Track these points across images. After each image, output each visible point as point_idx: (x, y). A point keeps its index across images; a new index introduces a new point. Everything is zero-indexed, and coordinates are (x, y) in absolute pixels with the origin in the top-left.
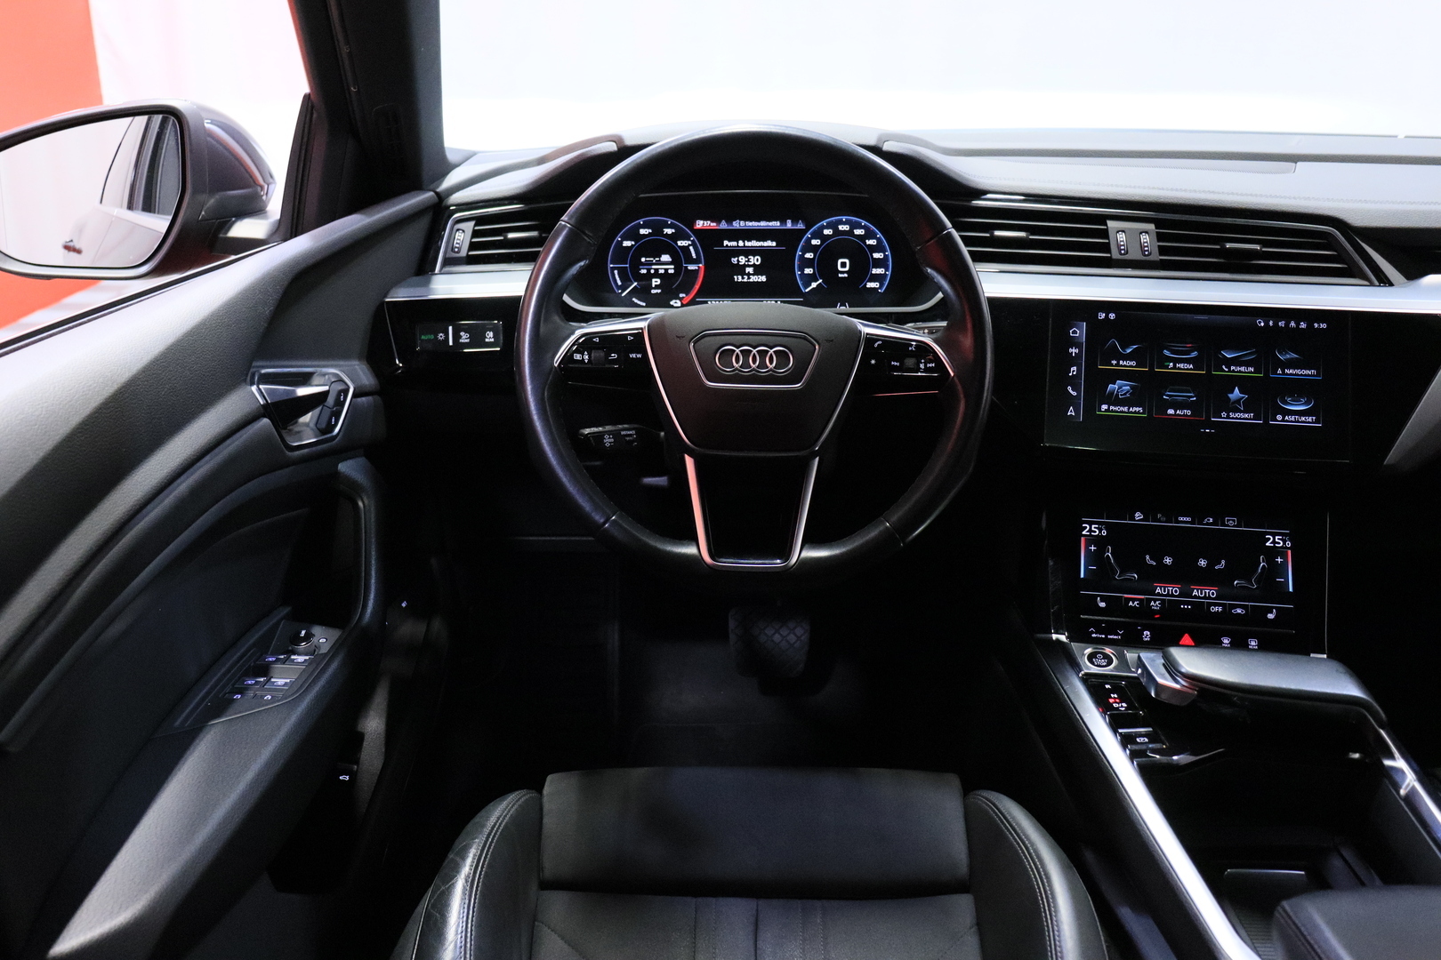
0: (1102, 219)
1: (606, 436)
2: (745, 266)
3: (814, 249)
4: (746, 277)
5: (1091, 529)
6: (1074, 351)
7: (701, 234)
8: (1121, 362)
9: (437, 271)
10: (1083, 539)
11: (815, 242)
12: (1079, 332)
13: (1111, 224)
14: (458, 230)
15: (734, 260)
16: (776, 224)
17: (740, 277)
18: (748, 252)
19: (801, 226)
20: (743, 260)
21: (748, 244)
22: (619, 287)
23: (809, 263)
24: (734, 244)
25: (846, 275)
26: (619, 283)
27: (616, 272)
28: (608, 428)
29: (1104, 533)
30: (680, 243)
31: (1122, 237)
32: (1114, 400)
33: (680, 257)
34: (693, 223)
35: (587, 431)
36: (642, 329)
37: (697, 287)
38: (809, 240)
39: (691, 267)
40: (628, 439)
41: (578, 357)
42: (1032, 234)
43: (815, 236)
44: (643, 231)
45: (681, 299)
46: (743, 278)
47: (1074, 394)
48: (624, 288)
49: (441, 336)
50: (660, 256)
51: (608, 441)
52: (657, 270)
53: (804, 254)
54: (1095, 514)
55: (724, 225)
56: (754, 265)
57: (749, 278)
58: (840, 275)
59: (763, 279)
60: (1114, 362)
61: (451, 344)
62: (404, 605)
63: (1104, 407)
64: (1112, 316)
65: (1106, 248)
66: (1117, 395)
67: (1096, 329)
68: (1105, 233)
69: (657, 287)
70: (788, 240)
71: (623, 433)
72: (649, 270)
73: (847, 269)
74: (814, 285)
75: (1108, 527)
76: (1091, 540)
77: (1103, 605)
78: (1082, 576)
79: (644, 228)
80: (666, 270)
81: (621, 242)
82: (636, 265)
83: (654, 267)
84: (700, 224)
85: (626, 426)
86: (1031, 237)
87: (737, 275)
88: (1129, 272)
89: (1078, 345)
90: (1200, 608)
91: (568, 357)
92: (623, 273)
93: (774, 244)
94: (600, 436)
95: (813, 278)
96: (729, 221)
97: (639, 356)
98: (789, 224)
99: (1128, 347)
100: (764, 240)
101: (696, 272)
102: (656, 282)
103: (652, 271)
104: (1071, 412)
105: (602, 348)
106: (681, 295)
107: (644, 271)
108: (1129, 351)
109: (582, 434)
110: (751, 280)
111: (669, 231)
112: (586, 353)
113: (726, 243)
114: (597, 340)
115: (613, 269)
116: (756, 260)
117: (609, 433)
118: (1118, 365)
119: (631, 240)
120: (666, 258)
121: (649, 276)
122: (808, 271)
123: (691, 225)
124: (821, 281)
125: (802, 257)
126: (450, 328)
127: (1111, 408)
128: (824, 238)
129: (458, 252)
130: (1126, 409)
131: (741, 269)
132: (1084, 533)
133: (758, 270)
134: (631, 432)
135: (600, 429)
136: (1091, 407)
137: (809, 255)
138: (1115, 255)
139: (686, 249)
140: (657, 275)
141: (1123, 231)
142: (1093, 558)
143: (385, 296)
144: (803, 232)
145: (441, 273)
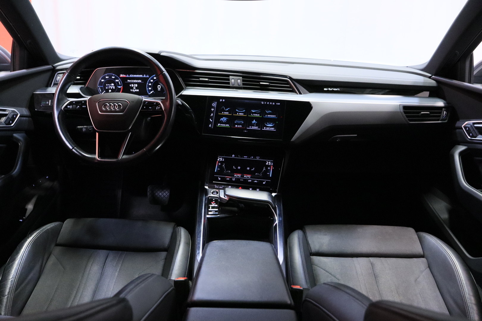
0: (228, 76)
1: (84, 129)
2: (133, 87)
3: (151, 83)
5: (220, 159)
6: (213, 109)
7: (122, 78)
8: (225, 113)
9: (52, 86)
10: (217, 161)
11: (152, 81)
12: (214, 104)
13: (231, 77)
14: (58, 76)
15: (130, 85)
16: (141, 76)
18: (134, 83)
19: (148, 76)
20: (132, 85)
21: (134, 81)
22: (100, 92)
23: (150, 86)
24: (130, 81)
25: (160, 90)
26: (101, 91)
27: (100, 88)
29: (223, 160)
30: (117, 81)
31: (233, 81)
32: (222, 123)
33: (116, 84)
34: (120, 75)
36: (87, 100)
37: (121, 91)
38: (150, 80)
39: (119, 87)
40: (90, 130)
41: (69, 107)
42: (210, 79)
43: (151, 79)
44: (107, 77)
46: (133, 90)
47: (211, 121)
49: (47, 103)
50: (111, 84)
51: (84, 130)
52: (110, 88)
53: (149, 84)
54: (221, 155)
55: (128, 76)
56: (136, 87)
58: (158, 90)
59: (138, 90)
60: (223, 113)
62: (47, 177)
63: (219, 124)
64: (224, 100)
65: (229, 83)
66: (223, 121)
67: (220, 104)
68: (229, 80)
70: (145, 80)
71: (88, 128)
72: (108, 88)
73: (160, 88)
74: (151, 92)
75: (225, 158)
76: (220, 162)
77: (220, 179)
78: (216, 171)
79: (107, 76)
80: (113, 88)
81: (101, 80)
82: (105, 86)
83: (110, 87)
84: (121, 76)
85: (90, 126)
86: (210, 80)
88: (235, 90)
89: (214, 108)
90: (246, 181)
91: (66, 107)
92: (101, 88)
93: (141, 81)
94: (82, 129)
95: (151, 90)
96: (129, 75)
98: (145, 76)
99: (227, 109)
100: (138, 80)
101: (120, 88)
102: (110, 91)
103: (109, 88)
104: (210, 126)
105: (76, 105)
107: (107, 88)
108: (227, 110)
109: (77, 128)
110: (135, 91)
111: (113, 77)
112: (71, 106)
113: (128, 81)
114: (74, 102)
115: (99, 87)
116: (136, 85)
117: (84, 128)
118: (224, 113)
119: (104, 80)
120: (113, 84)
122: (150, 88)
123: (119, 76)
124: (153, 91)
125: (148, 85)
126: (50, 100)
127: (221, 125)
128: (154, 80)
129: (58, 82)
130: (224, 125)
131: (132, 88)
132: (218, 160)
133: (137, 88)
135: (82, 127)
136: (216, 124)
137: (150, 84)
138: (231, 85)
139: (118, 82)
140: (110, 89)
141: (239, 79)
142: (219, 166)
143: (34, 92)
144: (148, 78)
145: (52, 87)
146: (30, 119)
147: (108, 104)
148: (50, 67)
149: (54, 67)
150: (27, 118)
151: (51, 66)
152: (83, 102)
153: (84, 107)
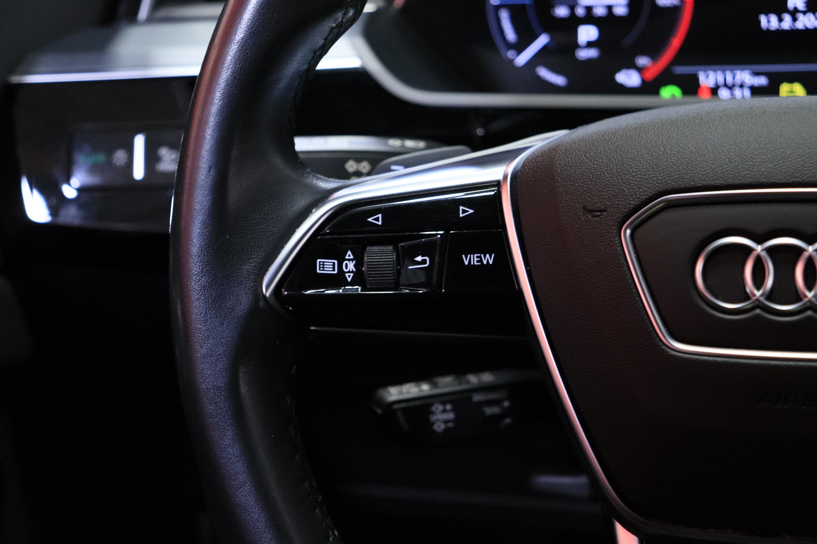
1: (438, 408)
4: (787, 18)
9: (144, 12)
17: (774, 19)
22: (510, 46)
26: (511, 36)
27: (504, 14)
35: (394, 394)
36: (498, 184)
37: (676, 42)
39: (664, 2)
40: (488, 411)
41: (326, 266)
45: (640, 70)
46: (781, 20)
48: (520, 47)
49: (120, 156)
51: (441, 417)
52: (589, 9)
57: (795, 19)
61: (138, 175)
69: (590, 45)
71: (477, 398)
72: (572, 9)
80: (610, 9)
83: (584, 2)
87: (767, 13)
92: (517, 15)
94: (421, 408)
97: (488, 259)
101: (675, 10)
102: (587, 33)
103: (580, 11)
105: (393, 242)
106: (642, 61)
107: (561, 11)
110: (800, 25)
112: (349, 255)
114: (377, 220)
115: (498, 7)
117: (444, 399)
121: (573, 22)
126: (140, 139)
135: (425, 387)
140: (589, 18)
145: (150, 20)
147: (759, 248)
152: (464, 212)
153: (482, 267)
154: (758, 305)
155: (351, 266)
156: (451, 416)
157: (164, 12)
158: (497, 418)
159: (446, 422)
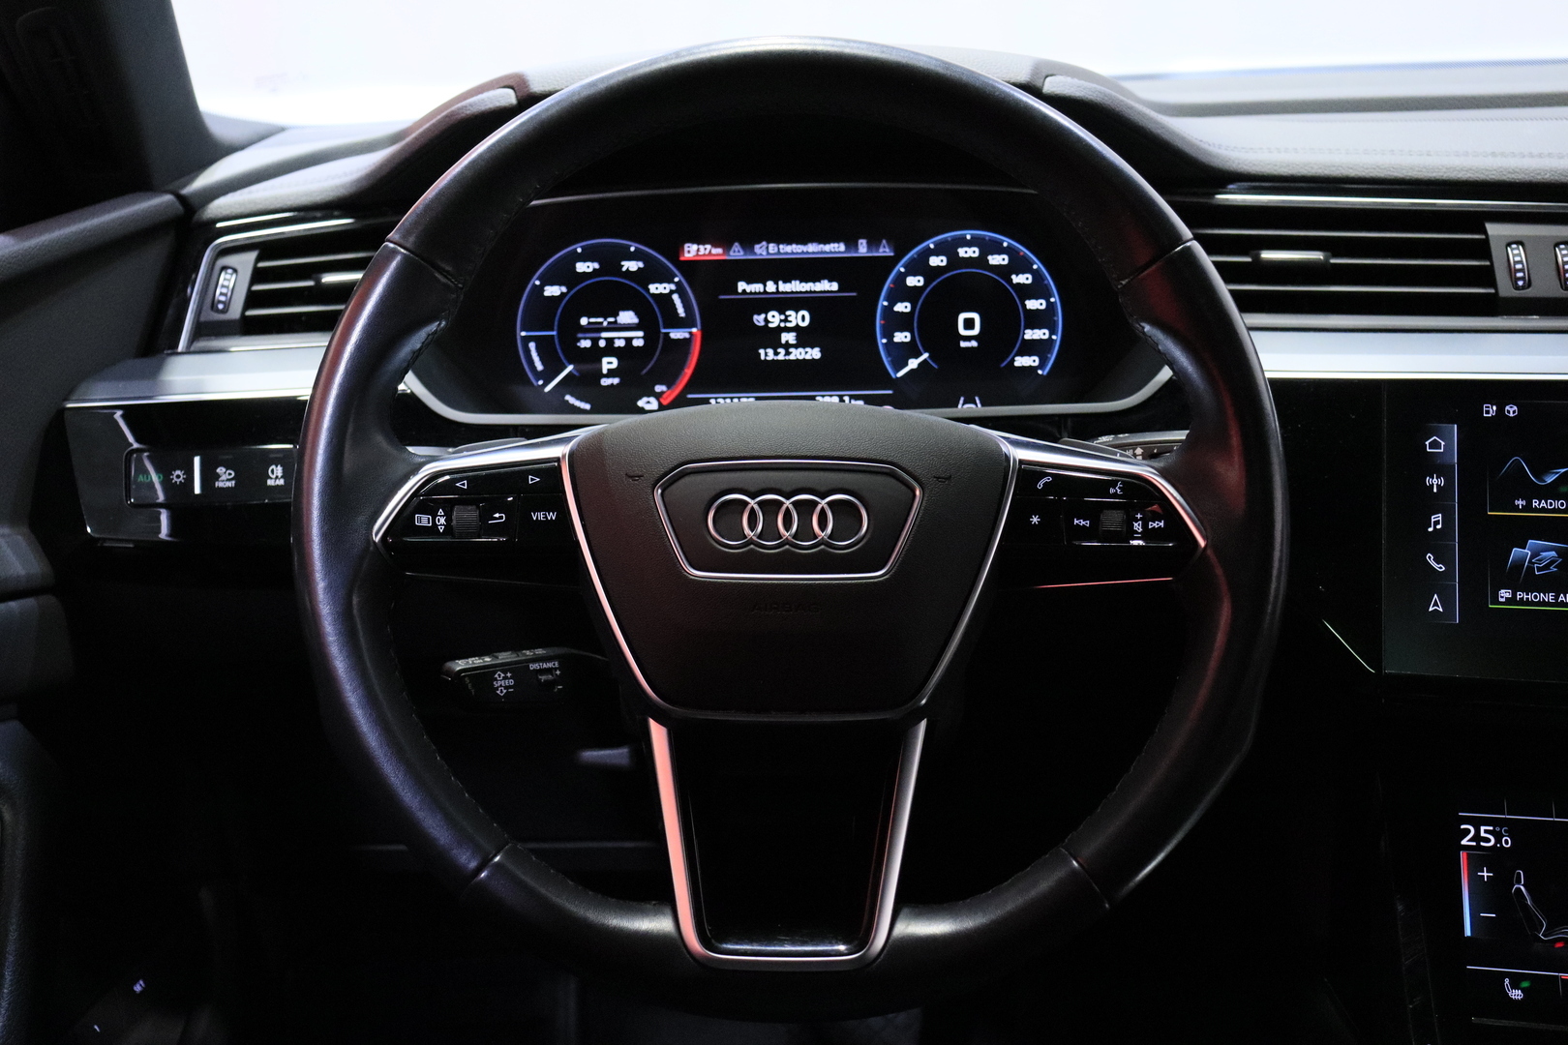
0: (1476, 221)
1: (499, 674)
2: (779, 330)
3: (912, 294)
4: (782, 351)
5: (1478, 835)
6: (1435, 482)
7: (690, 269)
8: (1535, 503)
9: (182, 346)
10: (1463, 855)
11: (913, 281)
12: (1445, 443)
13: (1493, 229)
14: (224, 268)
15: (759, 320)
16: (837, 248)
17: (770, 352)
18: (784, 303)
19: (885, 251)
20: (774, 319)
21: (784, 287)
22: (538, 375)
23: (903, 322)
24: (757, 287)
25: (974, 344)
26: (539, 367)
27: (532, 346)
28: (505, 657)
29: (1507, 842)
30: (656, 288)
31: (1517, 254)
32: (1523, 578)
33: (654, 315)
34: (679, 250)
35: (460, 665)
36: (558, 460)
37: (688, 371)
38: (902, 277)
39: (677, 334)
40: (543, 678)
41: (424, 520)
42: (1335, 256)
43: (912, 271)
44: (582, 267)
45: (658, 396)
46: (776, 354)
47: (1440, 568)
48: (548, 377)
49: (179, 476)
50: (616, 315)
51: (502, 683)
52: (610, 341)
53: (893, 303)
54: (1484, 803)
55: (737, 253)
56: (797, 329)
57: (788, 353)
58: (963, 344)
59: (815, 353)
60: (1520, 503)
61: (197, 490)
62: (138, 988)
63: (1505, 594)
64: (1511, 410)
65: (1487, 276)
66: (1530, 569)
67: (1480, 441)
68: (1483, 249)
69: (611, 373)
70: (863, 277)
71: (533, 666)
72: (595, 341)
73: (976, 331)
74: (913, 364)
75: (1514, 829)
76: (1481, 857)
77: (1516, 994)
78: (1468, 932)
79: (585, 261)
80: (629, 340)
81: (541, 289)
82: (571, 331)
83: (605, 335)
84: (691, 251)
85: (540, 652)
86: (1333, 261)
87: (765, 348)
88: (1535, 321)
89: (1443, 470)
91: (403, 521)
92: (544, 346)
93: (835, 286)
94: (484, 676)
95: (911, 350)
96: (748, 245)
97: (552, 516)
98: (863, 248)
99: (1547, 470)
100: (816, 279)
101: (685, 343)
102: (609, 363)
103: (602, 344)
104: (1435, 605)
105: (474, 502)
106: (659, 388)
107: (586, 344)
108: (1550, 479)
109: (450, 672)
110: (792, 357)
111: (632, 266)
112: (441, 512)
113: (742, 286)
114: (464, 485)
115: (527, 340)
116: (800, 318)
117: (504, 667)
118: (1528, 508)
119: (560, 284)
120: (627, 317)
121: (596, 354)
122: (902, 337)
123: (674, 253)
124: (926, 356)
125: (888, 310)
126: (197, 460)
127: (1519, 595)
128: (930, 273)
129: (225, 311)
130: (1550, 597)
131: (772, 337)
132: (1464, 842)
133: (805, 338)
134: (550, 665)
135: (487, 659)
136: (1476, 592)
137: (902, 307)
138: (1505, 289)
139: (665, 300)
140: (610, 349)
141: (1519, 243)
142: (1491, 895)
143: (67, 399)
144: (890, 262)
145: (188, 352)
146: (50, 600)
147: (752, 503)
148: (159, 202)
149: (191, 207)
150: (29, 602)
151: (168, 198)
152: (532, 480)
153: (547, 522)
154: (751, 542)
155: (442, 521)
156: (512, 682)
157: (201, 344)
158: (550, 684)
159: (506, 688)
